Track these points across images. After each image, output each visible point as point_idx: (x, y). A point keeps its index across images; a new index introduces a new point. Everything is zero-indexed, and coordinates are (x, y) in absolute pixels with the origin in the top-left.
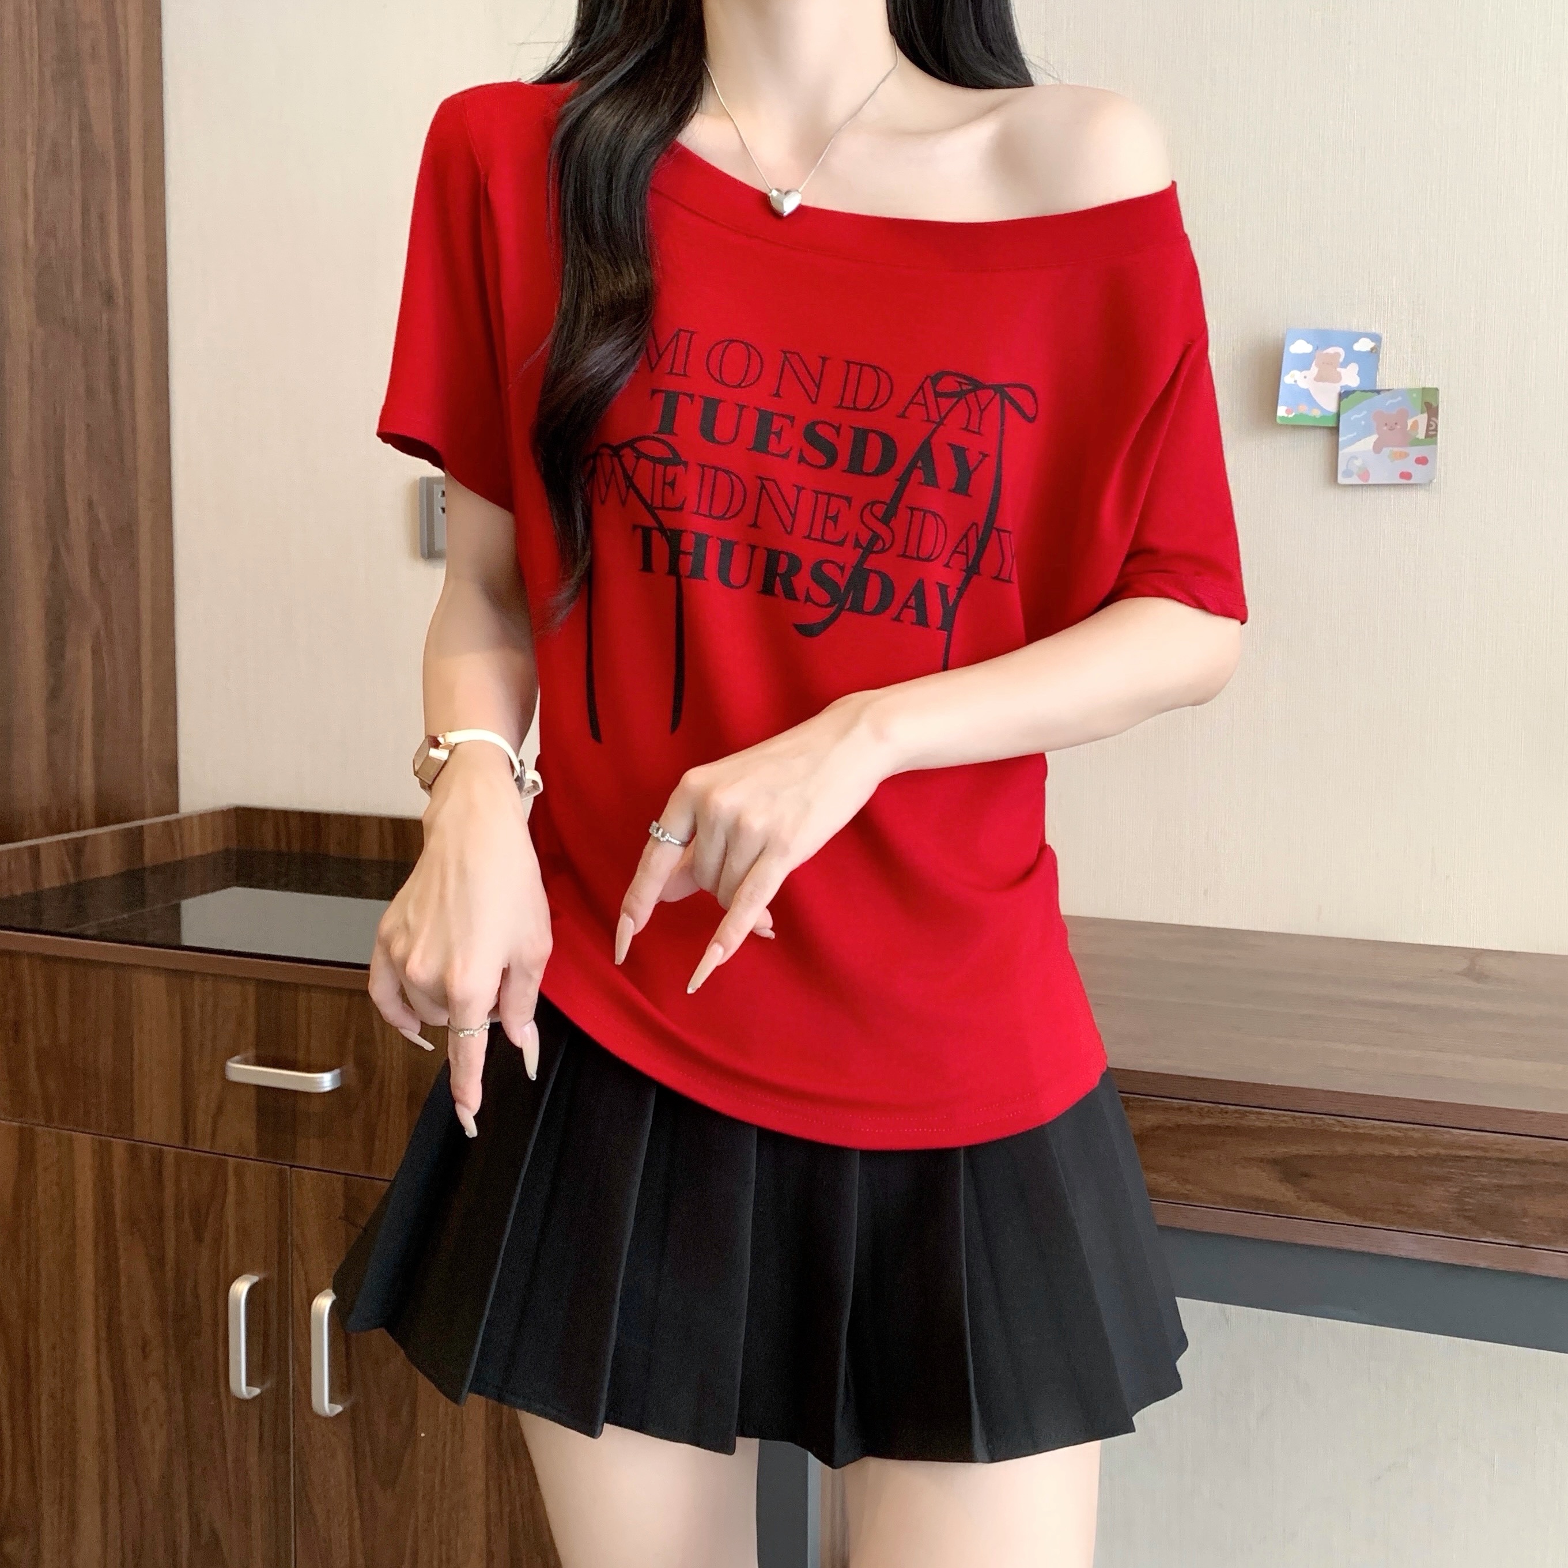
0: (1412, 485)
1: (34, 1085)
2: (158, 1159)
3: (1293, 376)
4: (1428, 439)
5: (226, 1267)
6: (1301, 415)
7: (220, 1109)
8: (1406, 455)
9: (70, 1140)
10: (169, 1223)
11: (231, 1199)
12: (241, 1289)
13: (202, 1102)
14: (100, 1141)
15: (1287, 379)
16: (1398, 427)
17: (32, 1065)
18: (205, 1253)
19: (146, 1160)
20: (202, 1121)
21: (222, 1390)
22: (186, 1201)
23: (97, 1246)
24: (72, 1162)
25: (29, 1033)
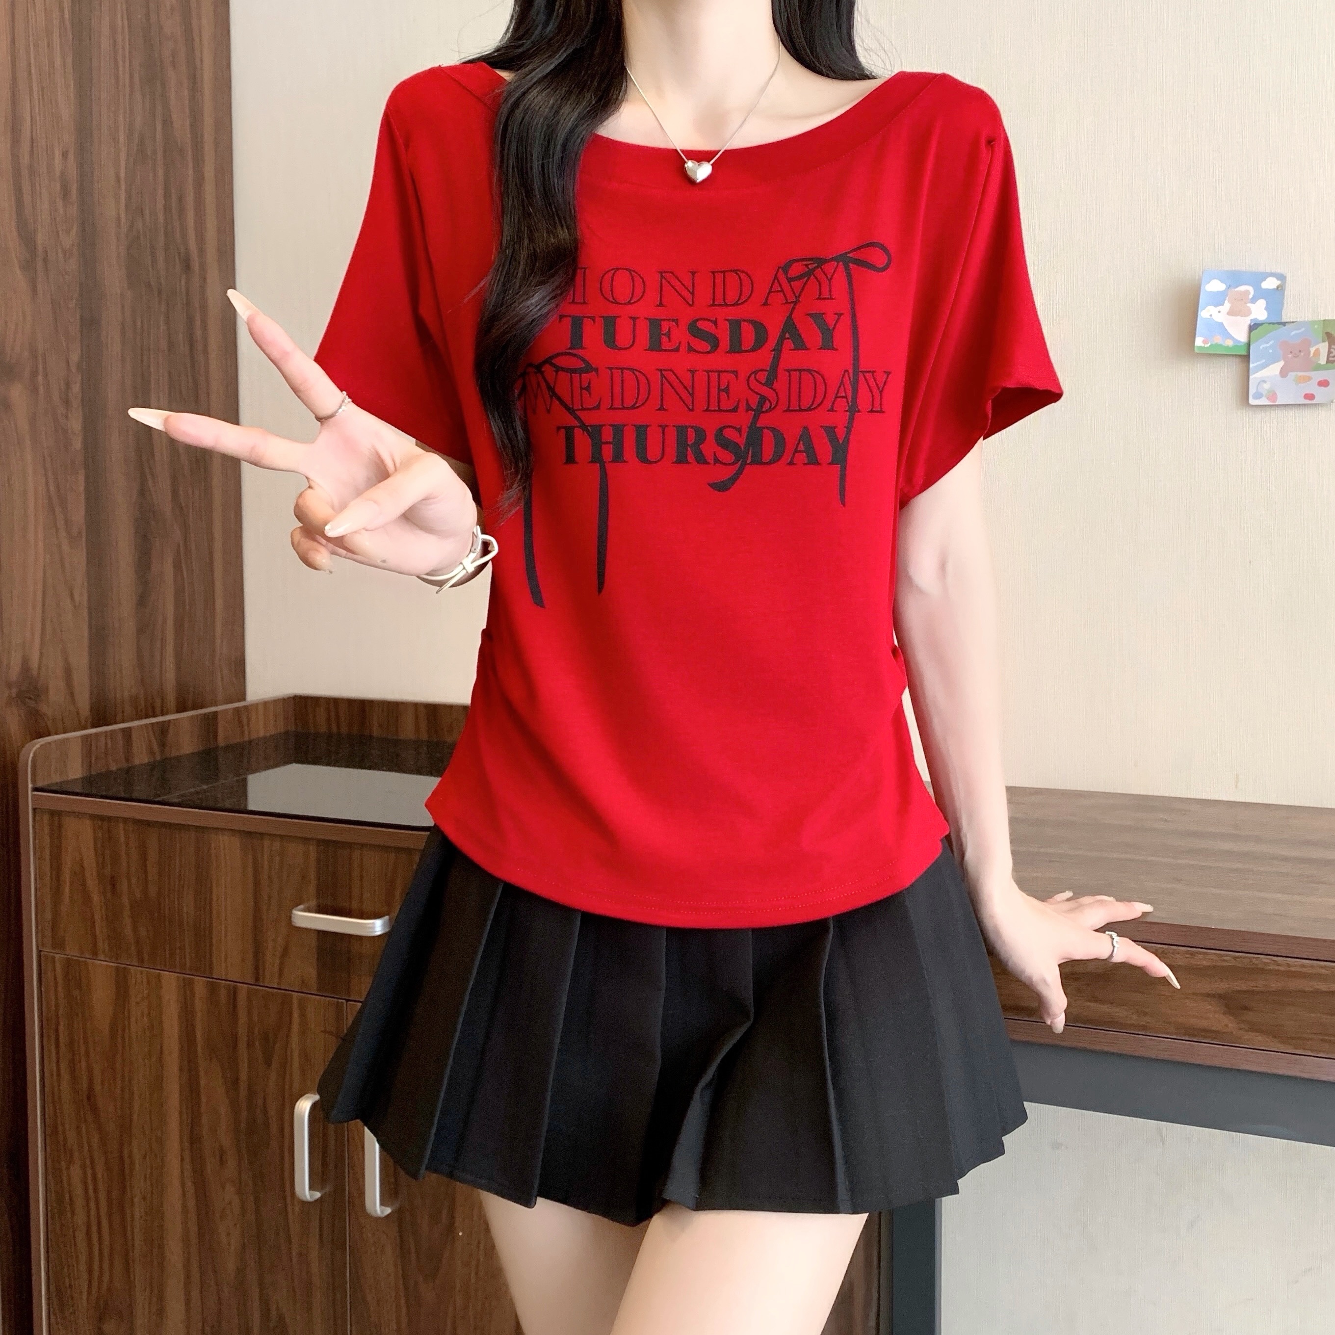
0: (1315, 405)
1: (128, 931)
2: (233, 994)
3: (1207, 311)
4: (1329, 364)
5: (291, 1088)
6: (1217, 344)
7: (286, 951)
8: (1310, 378)
9: (159, 977)
10: (242, 1049)
11: (295, 1029)
12: (304, 1106)
13: (270, 945)
14: (184, 979)
15: (1204, 313)
16: (1302, 354)
17: (127, 913)
18: (273, 1076)
19: (223, 995)
20: (271, 962)
21: (288, 1193)
22: (257, 1031)
23: (181, 1070)
24: (160, 998)
25: (124, 886)
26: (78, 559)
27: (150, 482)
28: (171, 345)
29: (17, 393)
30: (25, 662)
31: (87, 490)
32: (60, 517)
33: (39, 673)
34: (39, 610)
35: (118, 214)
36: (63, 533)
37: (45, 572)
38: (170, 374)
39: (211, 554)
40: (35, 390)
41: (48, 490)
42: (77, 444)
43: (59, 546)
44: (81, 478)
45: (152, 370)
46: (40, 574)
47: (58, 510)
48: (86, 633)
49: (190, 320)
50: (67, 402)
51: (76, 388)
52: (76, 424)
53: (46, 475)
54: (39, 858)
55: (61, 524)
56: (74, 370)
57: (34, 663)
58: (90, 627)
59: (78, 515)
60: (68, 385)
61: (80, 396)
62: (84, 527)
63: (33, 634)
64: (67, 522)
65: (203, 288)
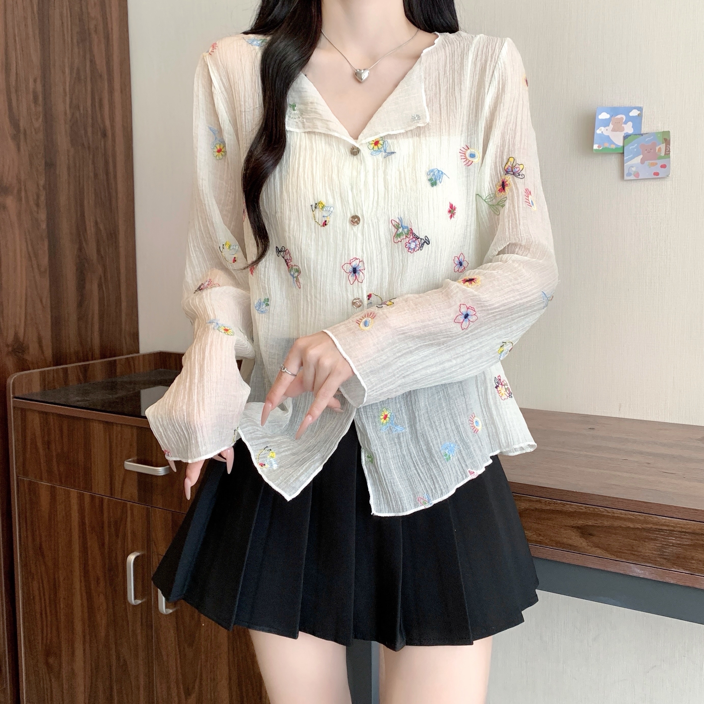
0: (659, 178)
1: (55, 468)
2: (102, 500)
3: (600, 130)
4: (666, 156)
5: (127, 549)
6: (605, 148)
7: (124, 480)
8: (656, 164)
9: (69, 492)
10: (106, 528)
11: (129, 519)
12: (131, 558)
13: (117, 477)
14: (80, 493)
15: (598, 132)
16: (652, 151)
17: (55, 460)
18: (120, 542)
19: (97, 501)
20: (118, 485)
21: (125, 600)
22: (112, 519)
23: (79, 537)
24: (70, 501)
25: (53, 447)
26: (46, 283)
27: (84, 244)
28: (96, 175)
29: (10, 202)
30: (16, 334)
31: (49, 249)
32: (34, 262)
33: (24, 340)
34: (23, 308)
35: (66, 110)
36: (36, 270)
37: (26, 290)
38: (95, 190)
39: (119, 280)
40: (20, 200)
41: (28, 249)
42: (44, 226)
43: (34, 277)
44: (46, 243)
45: (85, 188)
46: (24, 292)
47: (33, 259)
48: (49, 320)
49: (106, 163)
50: (38, 205)
51: (43, 198)
52: (43, 216)
53: (26, 242)
54: (16, 431)
55: (35, 266)
56: (41, 188)
57: (21, 334)
58: (52, 317)
59: (45, 261)
60: (38, 196)
61: (45, 201)
62: (48, 267)
63: (20, 320)
64: (38, 266)
65: (114, 146)
